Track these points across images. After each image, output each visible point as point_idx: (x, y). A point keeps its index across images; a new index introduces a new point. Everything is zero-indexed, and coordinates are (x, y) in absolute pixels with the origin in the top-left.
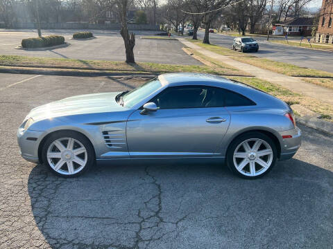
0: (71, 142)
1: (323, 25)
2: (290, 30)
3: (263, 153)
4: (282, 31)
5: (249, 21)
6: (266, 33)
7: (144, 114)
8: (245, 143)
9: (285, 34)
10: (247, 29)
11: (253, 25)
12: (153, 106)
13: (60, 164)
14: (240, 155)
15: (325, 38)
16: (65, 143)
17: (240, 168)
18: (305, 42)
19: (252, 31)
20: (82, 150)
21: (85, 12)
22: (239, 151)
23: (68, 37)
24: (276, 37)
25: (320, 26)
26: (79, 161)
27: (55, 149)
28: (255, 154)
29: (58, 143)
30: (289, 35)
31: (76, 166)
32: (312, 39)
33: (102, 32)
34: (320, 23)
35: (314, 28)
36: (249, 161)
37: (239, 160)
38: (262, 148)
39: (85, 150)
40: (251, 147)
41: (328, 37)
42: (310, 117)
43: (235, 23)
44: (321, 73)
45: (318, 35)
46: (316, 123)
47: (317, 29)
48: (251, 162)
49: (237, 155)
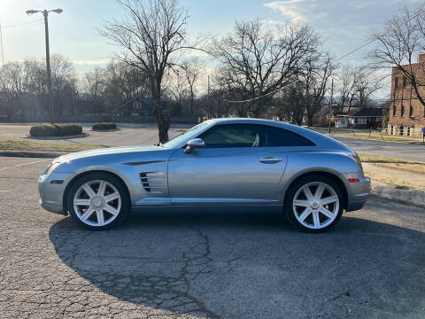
0: (103, 185)
1: (394, 114)
2: (356, 122)
3: (328, 200)
4: (346, 123)
5: (306, 112)
6: (327, 126)
7: (188, 152)
8: (305, 188)
9: (350, 126)
10: (304, 121)
11: (310, 117)
12: (199, 141)
13: (88, 213)
14: (301, 203)
15: (399, 130)
16: (95, 188)
17: (301, 219)
18: (375, 134)
19: (310, 124)
20: (116, 195)
21: (107, 103)
22: (299, 198)
23: (86, 129)
24: (339, 130)
25: (391, 115)
26: (110, 209)
27: (84, 195)
28: (318, 202)
29: (87, 188)
30: (355, 128)
31: (107, 215)
32: (384, 131)
33: (127, 125)
34: (391, 112)
35: (384, 119)
36: (311, 211)
37: (301, 210)
38: (326, 194)
39: (119, 196)
40: (313, 194)
41: (402, 128)
42: (383, 188)
43: (289, 115)
44: (396, 160)
45: (389, 126)
46: (391, 193)
47: (388, 120)
48: (313, 211)
49: (297, 203)
